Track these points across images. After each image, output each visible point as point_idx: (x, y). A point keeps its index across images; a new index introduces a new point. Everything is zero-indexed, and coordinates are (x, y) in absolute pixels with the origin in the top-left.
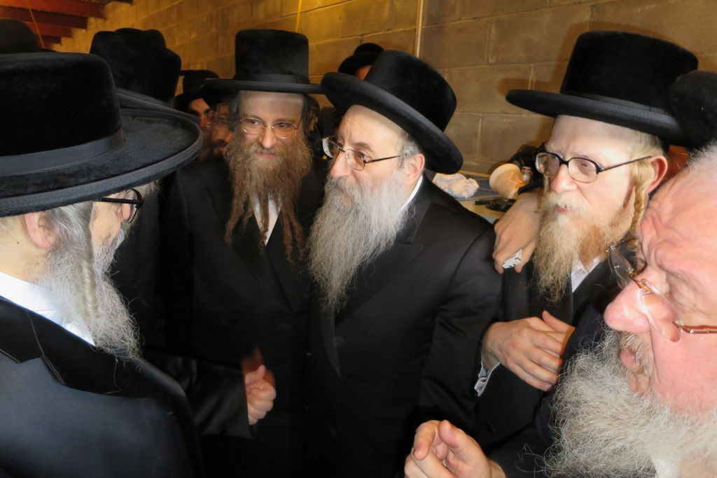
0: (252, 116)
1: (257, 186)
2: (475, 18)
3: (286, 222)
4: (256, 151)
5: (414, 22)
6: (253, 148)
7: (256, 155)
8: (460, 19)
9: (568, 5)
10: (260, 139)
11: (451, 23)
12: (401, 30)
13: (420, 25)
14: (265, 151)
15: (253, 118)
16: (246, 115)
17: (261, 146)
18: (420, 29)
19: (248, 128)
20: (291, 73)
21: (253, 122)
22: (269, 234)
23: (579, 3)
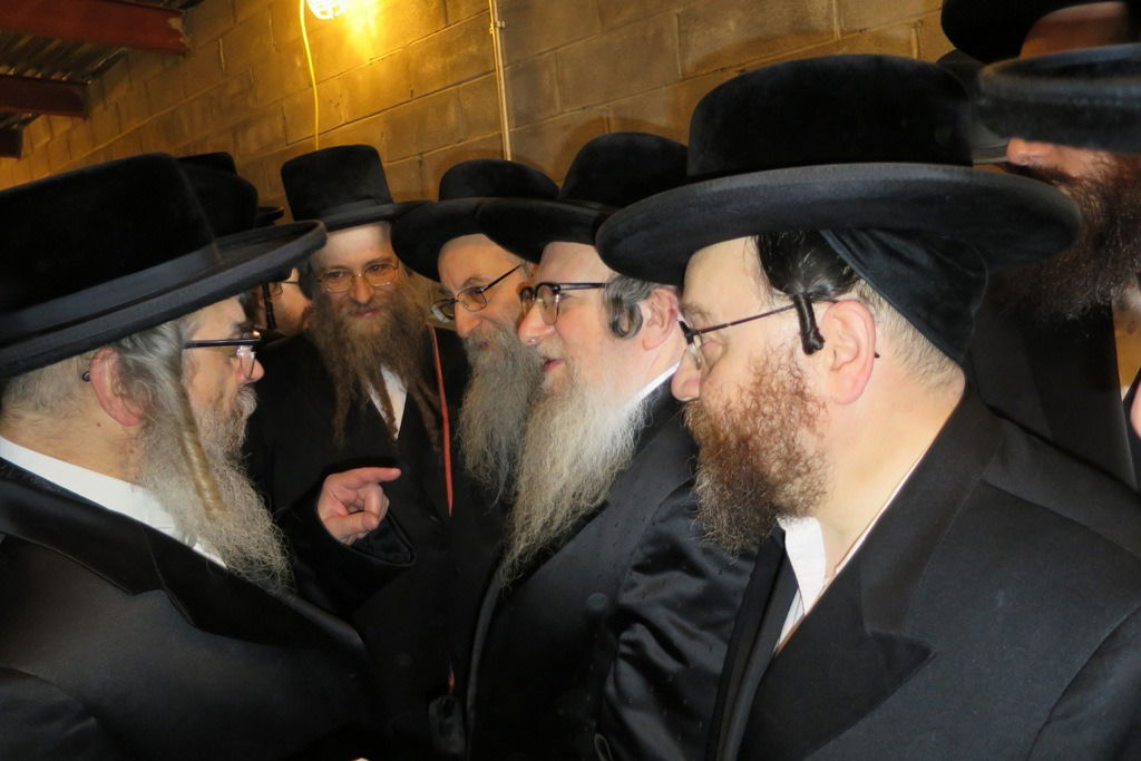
0: (333, 268)
1: (364, 358)
2: (584, 108)
3: (418, 398)
4: (350, 313)
5: (497, 124)
6: (345, 311)
7: (351, 319)
8: (562, 113)
9: (708, 74)
10: (352, 295)
11: (551, 120)
12: (478, 138)
13: (506, 128)
14: (362, 309)
15: (334, 271)
16: (323, 269)
17: (356, 302)
18: (507, 133)
19: (330, 285)
20: (369, 197)
21: (335, 275)
22: (398, 423)
23: (722, 69)
